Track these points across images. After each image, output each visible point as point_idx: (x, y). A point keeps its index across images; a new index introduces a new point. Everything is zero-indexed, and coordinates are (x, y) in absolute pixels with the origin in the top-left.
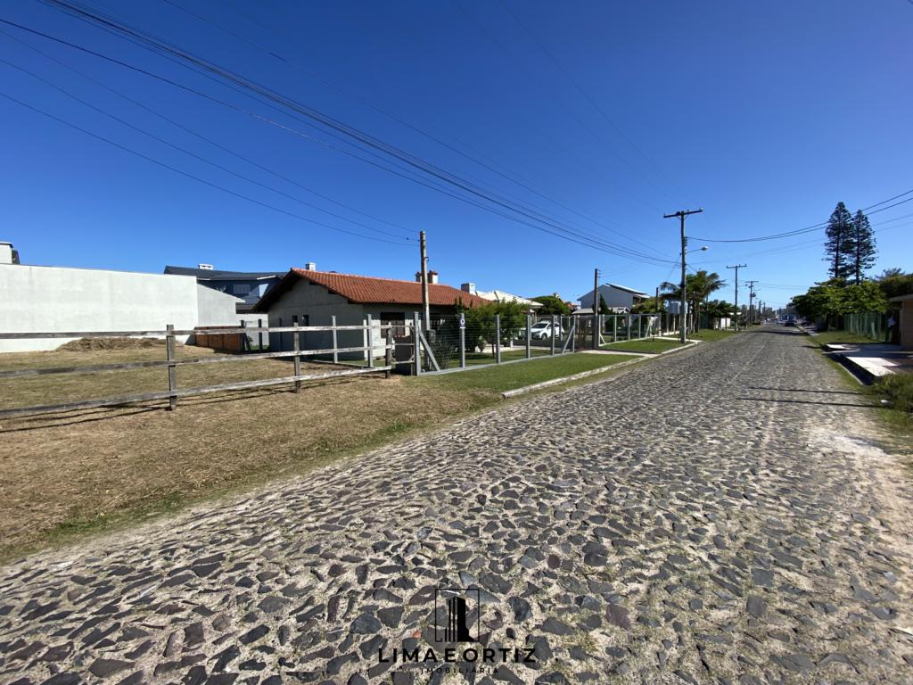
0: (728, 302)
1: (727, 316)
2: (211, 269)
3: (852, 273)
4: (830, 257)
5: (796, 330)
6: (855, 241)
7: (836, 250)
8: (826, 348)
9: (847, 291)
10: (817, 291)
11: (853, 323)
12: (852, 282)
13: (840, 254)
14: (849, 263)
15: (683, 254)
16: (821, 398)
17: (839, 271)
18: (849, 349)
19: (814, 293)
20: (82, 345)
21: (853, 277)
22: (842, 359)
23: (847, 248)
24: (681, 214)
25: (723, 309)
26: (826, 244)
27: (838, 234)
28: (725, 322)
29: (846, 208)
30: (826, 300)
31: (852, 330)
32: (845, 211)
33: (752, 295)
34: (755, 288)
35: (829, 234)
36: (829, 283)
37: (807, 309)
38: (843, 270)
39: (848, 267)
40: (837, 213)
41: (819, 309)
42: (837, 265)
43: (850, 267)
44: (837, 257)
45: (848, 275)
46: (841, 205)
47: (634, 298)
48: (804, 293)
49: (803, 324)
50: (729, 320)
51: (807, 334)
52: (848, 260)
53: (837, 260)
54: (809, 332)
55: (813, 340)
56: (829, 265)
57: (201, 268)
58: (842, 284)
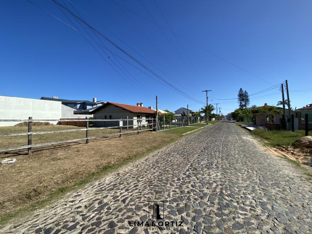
0: (215, 113)
1: (214, 117)
2: (57, 98)
3: (244, 106)
4: (239, 102)
5: (231, 121)
6: (245, 98)
7: (240, 100)
8: (240, 126)
9: (244, 111)
10: (237, 111)
11: (245, 119)
12: (244, 109)
13: (241, 101)
14: (244, 104)
15: (207, 101)
16: (243, 134)
17: (241, 106)
18: (245, 126)
19: (236, 112)
20: (24, 124)
21: (244, 108)
22: (245, 128)
23: (243, 100)
24: (206, 91)
25: (214, 116)
26: (238, 99)
27: (241, 96)
28: (214, 119)
29: (242, 89)
30: (239, 114)
31: (245, 121)
32: (242, 90)
33: (220, 112)
34: (221, 109)
35: (239, 96)
36: (239, 109)
37: (234, 116)
38: (242, 106)
39: (243, 105)
40: (240, 91)
41: (238, 116)
42: (241, 104)
43: (244, 105)
44: (241, 102)
45: (243, 107)
46: (241, 89)
47: (190, 112)
48: (233, 111)
49: (233, 120)
50: (214, 118)
51: (234, 122)
52: (243, 103)
53: (241, 103)
54: (235, 122)
55: (236, 124)
56: (239, 104)
57: (54, 98)
58: (242, 109)
